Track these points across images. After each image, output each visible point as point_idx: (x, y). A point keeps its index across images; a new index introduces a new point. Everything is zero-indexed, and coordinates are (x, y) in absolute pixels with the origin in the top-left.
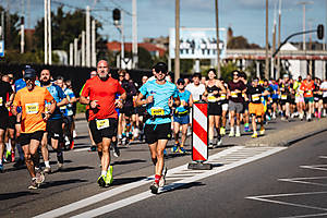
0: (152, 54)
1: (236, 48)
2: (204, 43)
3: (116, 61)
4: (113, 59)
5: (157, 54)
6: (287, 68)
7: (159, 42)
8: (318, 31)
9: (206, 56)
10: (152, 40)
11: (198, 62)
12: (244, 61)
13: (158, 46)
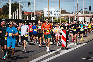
0: (37, 15)
1: (63, 13)
2: (55, 12)
3: (27, 18)
4: (26, 17)
5: (39, 15)
6: (78, 19)
7: (39, 12)
8: (89, 8)
9: (55, 16)
10: (37, 11)
11: (52, 18)
12: (65, 17)
13: (39, 13)
